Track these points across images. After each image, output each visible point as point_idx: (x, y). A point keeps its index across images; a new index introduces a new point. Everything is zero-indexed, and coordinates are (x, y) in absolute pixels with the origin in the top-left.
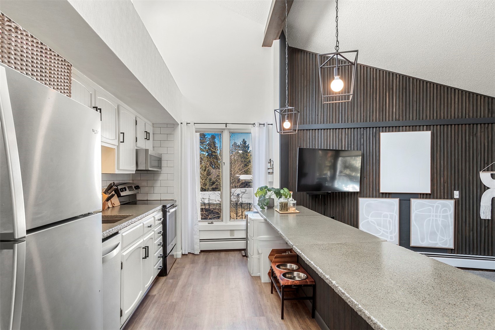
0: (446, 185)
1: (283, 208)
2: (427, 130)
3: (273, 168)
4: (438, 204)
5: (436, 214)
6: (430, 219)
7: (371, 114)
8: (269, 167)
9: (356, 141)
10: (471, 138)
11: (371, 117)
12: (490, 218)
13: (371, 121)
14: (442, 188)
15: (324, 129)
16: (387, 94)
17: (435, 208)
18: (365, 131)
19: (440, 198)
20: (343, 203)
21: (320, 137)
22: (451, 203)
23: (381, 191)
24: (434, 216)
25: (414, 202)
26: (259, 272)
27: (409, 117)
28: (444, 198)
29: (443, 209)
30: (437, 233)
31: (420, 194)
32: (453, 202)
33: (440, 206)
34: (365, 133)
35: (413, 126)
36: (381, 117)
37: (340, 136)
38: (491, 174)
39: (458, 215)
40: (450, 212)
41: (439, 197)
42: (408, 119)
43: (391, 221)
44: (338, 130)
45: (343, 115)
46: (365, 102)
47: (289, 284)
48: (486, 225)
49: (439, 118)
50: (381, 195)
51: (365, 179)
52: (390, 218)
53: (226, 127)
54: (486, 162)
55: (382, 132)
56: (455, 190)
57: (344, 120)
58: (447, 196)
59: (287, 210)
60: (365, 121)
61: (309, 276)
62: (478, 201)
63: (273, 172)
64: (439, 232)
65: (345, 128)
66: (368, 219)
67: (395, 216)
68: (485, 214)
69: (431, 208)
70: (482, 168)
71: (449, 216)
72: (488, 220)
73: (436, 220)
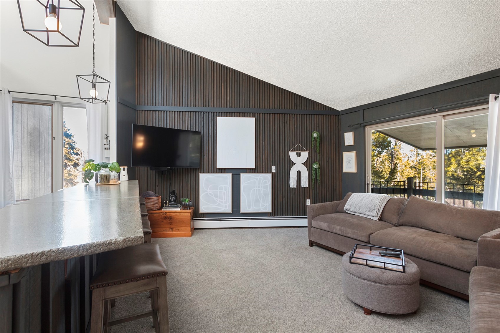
0: (266, 161)
2: (252, 117)
3: (109, 143)
4: (260, 177)
5: (259, 185)
6: (255, 190)
7: (210, 100)
8: (106, 143)
9: (197, 124)
10: (284, 125)
11: (210, 103)
12: (296, 187)
13: (210, 106)
14: (264, 164)
15: (170, 111)
16: (223, 84)
17: (258, 181)
18: (205, 115)
19: (262, 172)
22: (269, 176)
23: (218, 167)
24: (258, 187)
25: (243, 176)
27: (240, 105)
28: (265, 172)
29: (264, 181)
31: (248, 169)
32: (271, 175)
33: (262, 178)
34: (205, 117)
35: (243, 113)
36: (218, 103)
37: (184, 118)
38: (297, 153)
39: (274, 185)
40: (269, 183)
42: (239, 107)
43: (226, 193)
44: (181, 112)
46: (205, 90)
48: (294, 192)
49: (261, 108)
50: (218, 170)
51: (205, 156)
52: (224, 190)
53: (56, 99)
54: (293, 144)
55: (219, 116)
56: (272, 166)
57: (187, 103)
58: (267, 170)
60: (205, 106)
62: (288, 174)
63: (109, 148)
64: (261, 200)
65: (188, 112)
66: (207, 191)
67: (229, 188)
68: (293, 184)
69: (255, 180)
70: (291, 148)
71: (268, 186)
72: (295, 188)
73: (259, 190)
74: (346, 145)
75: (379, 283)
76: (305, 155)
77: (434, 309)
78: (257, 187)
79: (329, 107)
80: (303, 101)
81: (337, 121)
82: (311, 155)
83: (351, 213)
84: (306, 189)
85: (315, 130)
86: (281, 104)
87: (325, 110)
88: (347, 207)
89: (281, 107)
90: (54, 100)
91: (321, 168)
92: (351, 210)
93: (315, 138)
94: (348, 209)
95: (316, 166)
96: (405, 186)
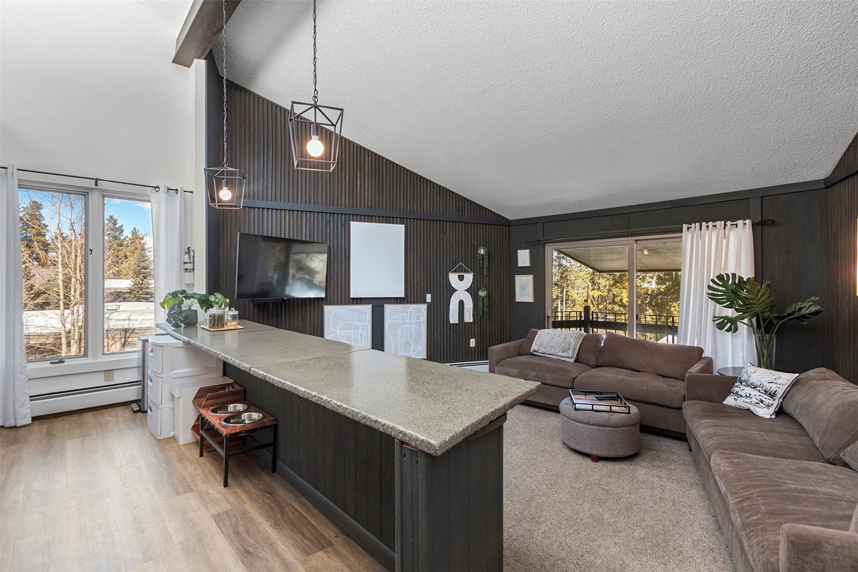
0: (419, 287)
1: (216, 322)
2: (400, 224)
3: (194, 261)
4: (412, 309)
5: (410, 321)
6: (404, 328)
7: (340, 196)
8: (187, 260)
9: (320, 230)
10: (442, 236)
11: (339, 200)
12: (458, 322)
13: (340, 205)
14: (415, 291)
15: (277, 209)
16: (358, 174)
17: (408, 315)
18: (332, 217)
19: (414, 303)
20: (303, 314)
21: (270, 220)
22: (423, 307)
23: (352, 296)
25: (388, 309)
26: (174, 430)
27: (383, 206)
28: (417, 303)
29: (416, 316)
30: (411, 343)
31: (394, 298)
32: (425, 306)
33: (414, 311)
34: (332, 220)
35: (386, 217)
36: (352, 201)
37: (299, 221)
38: (459, 275)
39: (430, 322)
40: (423, 317)
41: (412, 301)
42: (381, 208)
43: (363, 335)
44: (296, 212)
45: (304, 193)
46: (332, 180)
47: (237, 431)
48: (455, 330)
49: (412, 211)
50: (351, 301)
51: (332, 280)
52: (361, 330)
53: (96, 185)
54: (454, 263)
55: (353, 221)
56: (427, 293)
57: (304, 199)
58: (420, 300)
59: (223, 326)
60: (332, 204)
61: (267, 415)
62: (448, 306)
63: (194, 269)
64: (413, 341)
65: (306, 212)
66: (336, 332)
67: (367, 327)
68: (454, 318)
69: (405, 314)
70: (451, 269)
71: (422, 322)
72: (456, 324)
73: (410, 328)
74: (519, 265)
75: (608, 427)
76: (469, 278)
77: (650, 449)
78: (407, 325)
79: (498, 215)
80: (466, 203)
81: (507, 233)
82: (476, 279)
83: (540, 355)
84: (470, 324)
85: (481, 245)
86: (438, 207)
87: (493, 218)
88: (534, 347)
89: (438, 211)
90: (93, 186)
91: (489, 296)
92: (540, 351)
93: (482, 255)
94: (537, 349)
95: (482, 293)
96: (581, 317)
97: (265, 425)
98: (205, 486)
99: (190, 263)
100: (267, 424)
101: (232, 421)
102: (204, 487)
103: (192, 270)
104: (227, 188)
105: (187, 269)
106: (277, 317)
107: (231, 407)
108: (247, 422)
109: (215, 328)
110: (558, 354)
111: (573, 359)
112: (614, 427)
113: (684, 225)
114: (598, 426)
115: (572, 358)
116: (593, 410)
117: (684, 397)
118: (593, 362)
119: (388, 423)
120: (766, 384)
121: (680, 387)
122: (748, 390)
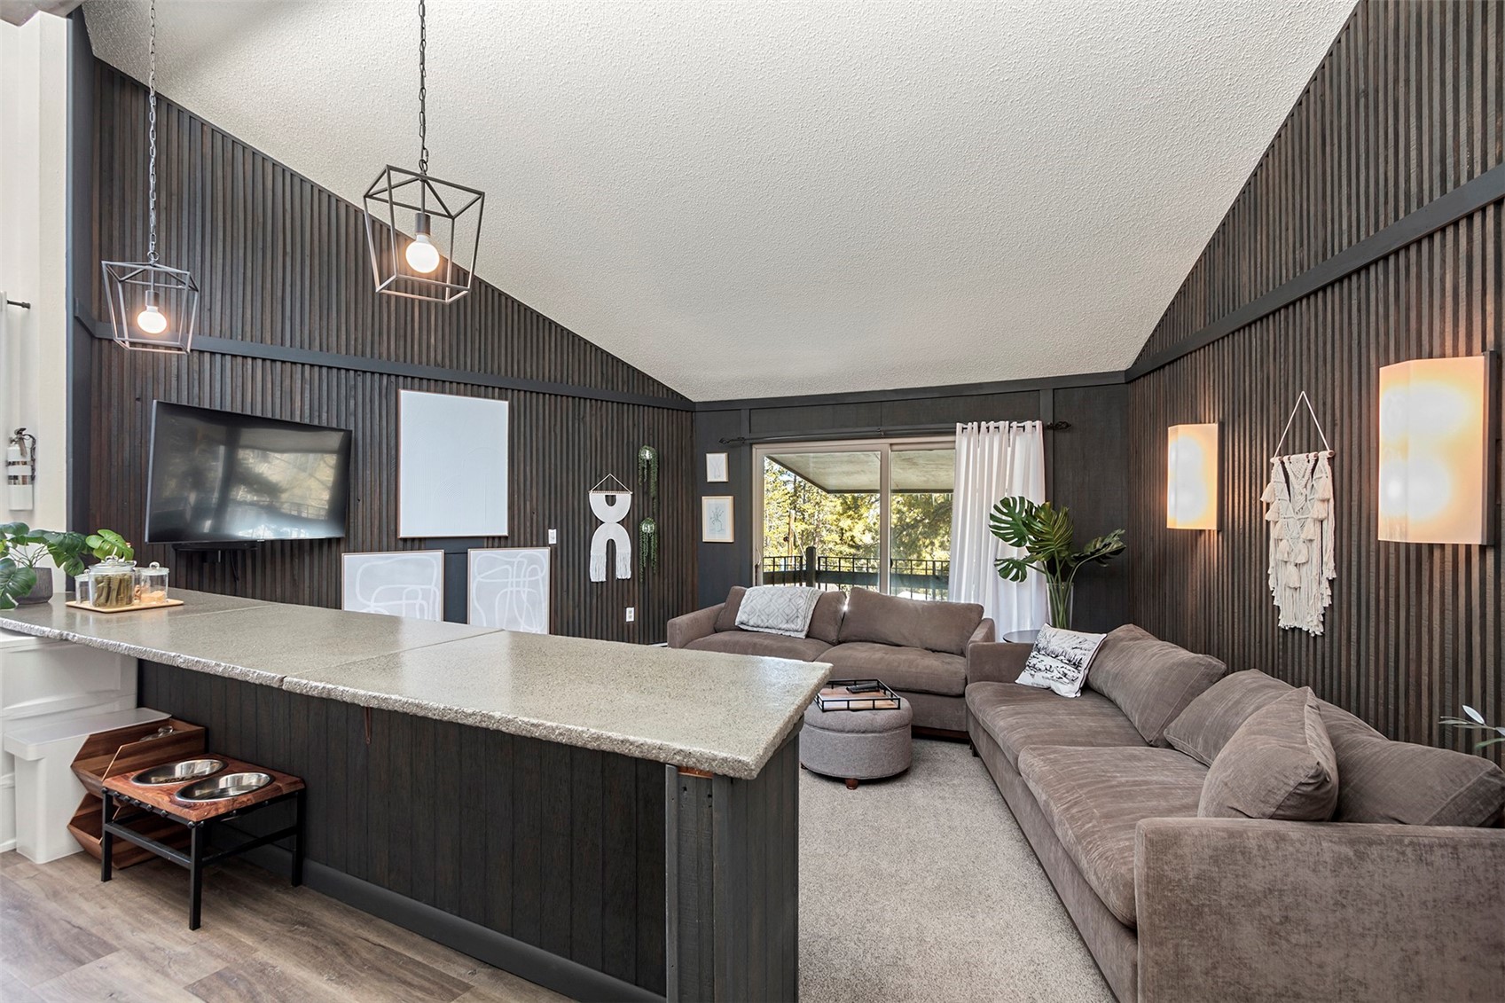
0: (535, 516)
1: (114, 594)
2: (500, 398)
3: (33, 460)
4: (521, 557)
5: (518, 580)
7: (377, 338)
8: (14, 458)
9: (335, 403)
10: (577, 425)
11: (376, 346)
12: (604, 580)
13: (376, 356)
14: (528, 524)
15: (234, 356)
17: (515, 568)
18: (360, 379)
19: (525, 546)
20: (296, 572)
21: (218, 377)
22: (543, 554)
23: (402, 534)
24: (514, 585)
25: (475, 556)
27: (465, 363)
28: (532, 546)
29: (529, 569)
30: (520, 620)
31: (488, 538)
32: (547, 551)
33: (526, 561)
34: (360, 384)
35: (473, 385)
36: (402, 350)
37: (287, 382)
38: (606, 496)
39: (556, 578)
40: (542, 571)
41: (522, 543)
42: (462, 367)
43: (426, 608)
44: (279, 364)
45: (298, 327)
46: (360, 306)
47: (222, 811)
48: (599, 593)
49: (522, 376)
50: (401, 543)
51: (360, 503)
52: (421, 598)
54: (598, 473)
55: (404, 388)
56: (550, 528)
57: (298, 338)
58: (537, 540)
59: (130, 602)
60: (359, 353)
61: (274, 774)
62: (587, 549)
63: (33, 478)
64: (523, 618)
65: (303, 364)
66: (369, 606)
67: (435, 592)
68: (597, 573)
69: (507, 566)
70: (593, 484)
71: (541, 582)
72: (602, 582)
73: (518, 592)
74: (709, 480)
75: (872, 732)
76: (624, 499)
77: (923, 760)
78: (512, 586)
79: (674, 392)
80: (620, 369)
81: (689, 423)
82: (636, 502)
83: (750, 629)
84: (626, 581)
85: (646, 442)
86: (570, 372)
87: (665, 396)
88: (741, 617)
89: (570, 380)
91: (658, 532)
92: (751, 623)
93: (648, 461)
94: (746, 620)
95: (647, 528)
96: (801, 565)
97: (280, 794)
98: (143, 936)
99: (25, 463)
100: (285, 791)
101: (197, 793)
102: (142, 938)
103: (28, 480)
104: (156, 308)
105: (16, 478)
106: (235, 578)
107: (180, 769)
108: (232, 792)
109: (111, 606)
110: (780, 626)
111: (804, 633)
112: (880, 732)
113: (958, 424)
114: (857, 732)
115: (801, 631)
116: (848, 709)
117: (966, 678)
118: (833, 636)
119: (649, 741)
120: (1069, 650)
121: (959, 665)
122: (1048, 661)
